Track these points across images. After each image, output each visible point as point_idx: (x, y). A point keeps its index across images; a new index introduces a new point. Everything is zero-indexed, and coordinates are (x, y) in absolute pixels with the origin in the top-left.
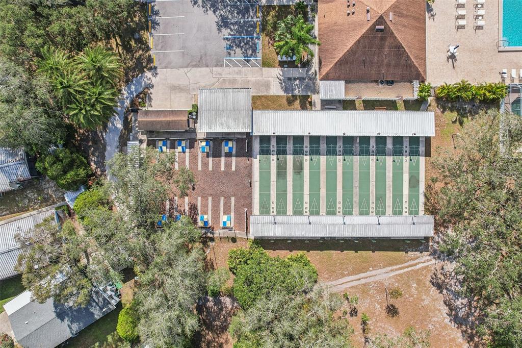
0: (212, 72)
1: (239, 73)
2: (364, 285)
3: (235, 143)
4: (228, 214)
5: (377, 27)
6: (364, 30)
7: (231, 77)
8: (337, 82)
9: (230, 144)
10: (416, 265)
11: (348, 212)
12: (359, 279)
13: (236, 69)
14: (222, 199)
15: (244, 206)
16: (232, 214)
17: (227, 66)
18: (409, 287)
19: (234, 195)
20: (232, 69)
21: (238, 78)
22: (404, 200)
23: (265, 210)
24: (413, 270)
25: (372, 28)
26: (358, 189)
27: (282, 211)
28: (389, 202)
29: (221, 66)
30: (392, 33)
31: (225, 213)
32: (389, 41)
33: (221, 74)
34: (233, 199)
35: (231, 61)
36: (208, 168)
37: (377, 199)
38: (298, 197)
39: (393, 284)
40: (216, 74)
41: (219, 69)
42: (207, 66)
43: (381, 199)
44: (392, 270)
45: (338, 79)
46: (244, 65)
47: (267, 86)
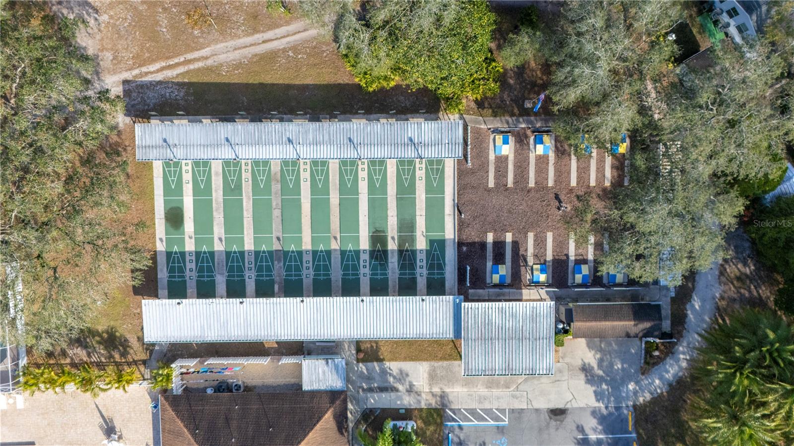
0: (529, 401)
1: (482, 399)
2: (255, 31)
3: (488, 281)
4: (501, 157)
7: (497, 392)
8: (315, 387)
9: (496, 279)
10: (162, 69)
11: (291, 165)
12: (264, 42)
13: (487, 406)
14: (510, 184)
15: (472, 172)
16: (492, 157)
17: (503, 411)
18: (172, 27)
19: (489, 190)
20: (494, 406)
21: (482, 391)
22: (190, 186)
23: (435, 167)
24: (168, 58)
26: (274, 204)
27: (406, 166)
28: (217, 183)
29: (512, 411)
31: (506, 157)
33: (514, 396)
34: (491, 184)
35: (497, 419)
36: (536, 236)
37: (238, 188)
38: (377, 189)
39: (202, 32)
40: (522, 396)
41: (517, 405)
42: (537, 410)
43: (233, 189)
44: (207, 58)
45: (314, 394)
46: (473, 412)
47: (433, 377)
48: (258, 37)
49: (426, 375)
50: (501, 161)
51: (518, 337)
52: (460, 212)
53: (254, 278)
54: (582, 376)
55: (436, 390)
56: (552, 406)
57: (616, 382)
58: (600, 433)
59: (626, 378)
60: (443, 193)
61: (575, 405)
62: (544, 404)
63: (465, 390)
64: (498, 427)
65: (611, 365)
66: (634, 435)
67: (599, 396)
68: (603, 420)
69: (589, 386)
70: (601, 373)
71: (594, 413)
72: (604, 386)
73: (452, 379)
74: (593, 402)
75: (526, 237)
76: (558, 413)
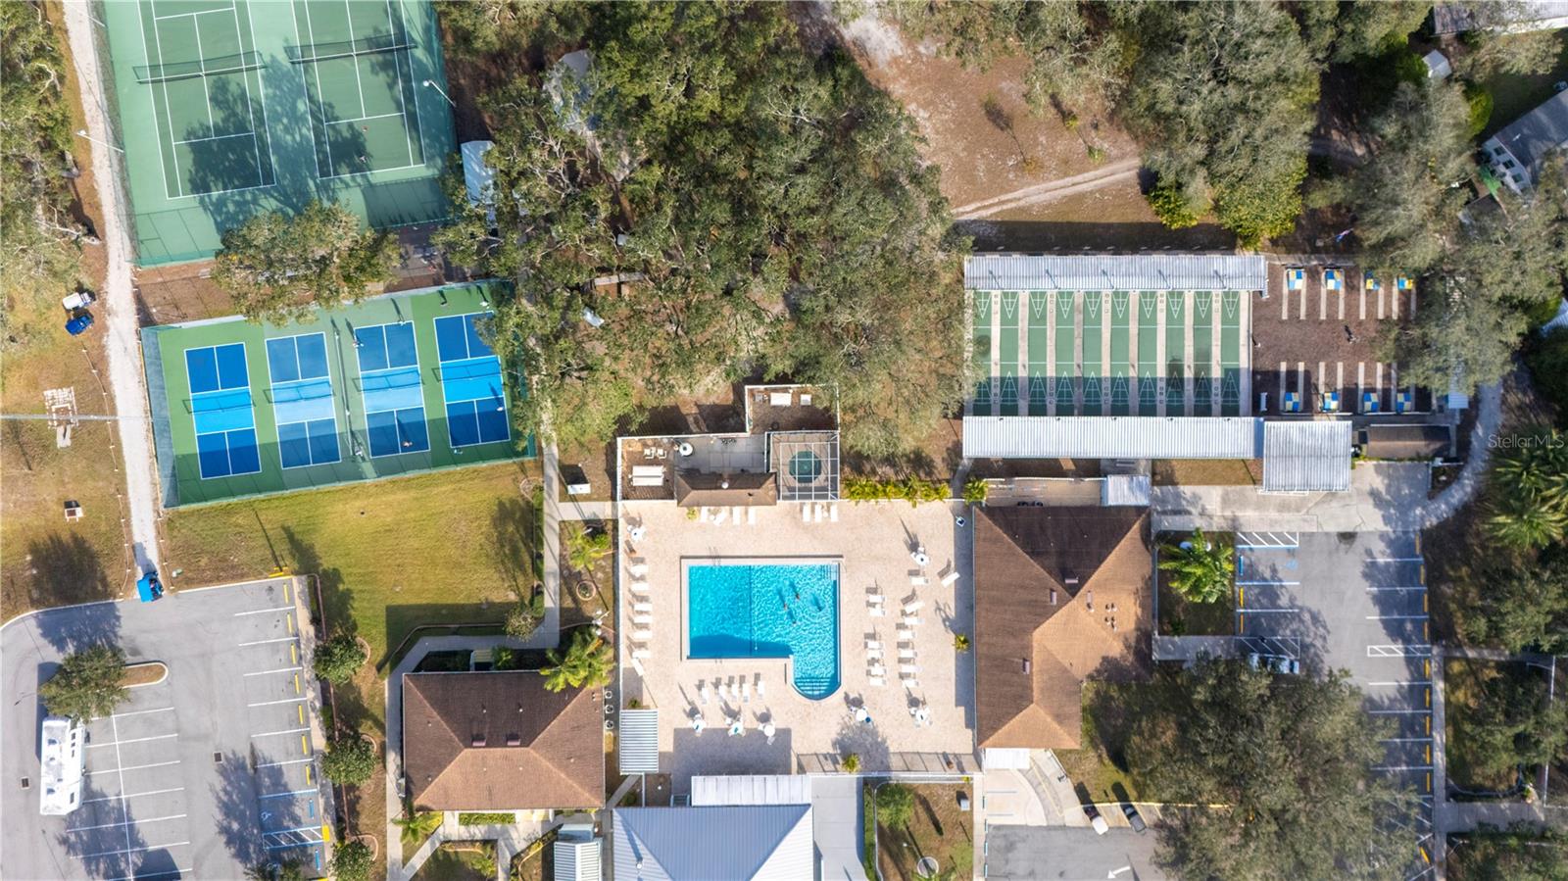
0: (1319, 525)
1: (1273, 523)
2: (1066, 175)
3: (1281, 408)
4: (1294, 291)
5: (1076, 581)
6: (1094, 577)
7: (1287, 516)
8: (1120, 502)
9: (1289, 405)
10: (978, 209)
11: (1093, 296)
12: (1073, 185)
13: (1278, 529)
14: (1303, 317)
15: (1267, 304)
16: (1285, 291)
17: (1293, 535)
18: (989, 171)
19: (1282, 322)
20: (1285, 530)
21: (1274, 515)
22: (998, 316)
23: (1230, 298)
24: (984, 199)
25: (1083, 580)
26: (1076, 333)
27: (1203, 297)
28: (1024, 313)
29: (1303, 534)
30: (1050, 573)
31: (1299, 292)
32: (1052, 561)
33: (1305, 520)
34: (1285, 317)
35: (1288, 542)
36: (1327, 367)
37: (1044, 317)
38: (1174, 321)
39: (1016, 176)
40: (1312, 520)
41: (1308, 529)
42: (1327, 534)
43: (1037, 319)
44: (1019, 199)
45: (1119, 509)
46: (1264, 536)
47: (1226, 501)
48: (1068, 180)
49: (1219, 499)
50: (1295, 295)
51: (1317, 455)
52: (1255, 343)
53: (1055, 402)
54: (1371, 501)
55: (1228, 513)
56: (1342, 529)
57: (1403, 507)
58: (1388, 556)
59: (1414, 503)
60: (1238, 324)
61: (1364, 529)
62: (1334, 528)
63: (1257, 514)
64: (1289, 550)
65: (1399, 490)
66: (1421, 559)
67: (1387, 520)
68: (1390, 543)
69: (1377, 510)
70: (1388, 497)
71: (1382, 536)
72: (1392, 511)
73: (1243, 503)
74: (1381, 527)
75: (1318, 367)
76: (1347, 537)
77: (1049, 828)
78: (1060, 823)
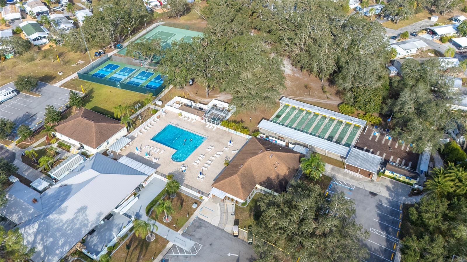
0: (364, 187)
2: (319, 99)
4: (375, 135)
5: (270, 150)
6: (276, 152)
7: (353, 180)
8: (297, 151)
11: (317, 114)
13: (348, 183)
14: (376, 141)
15: (365, 135)
16: (372, 134)
17: (353, 186)
18: (299, 93)
20: (350, 183)
21: (348, 179)
22: (286, 113)
26: (305, 123)
27: (346, 128)
28: (293, 115)
29: (357, 187)
32: (267, 147)
33: (359, 184)
34: (370, 139)
35: (350, 187)
36: (380, 153)
37: (298, 117)
38: (335, 130)
40: (362, 185)
41: (359, 186)
42: (366, 190)
46: (343, 183)
49: (331, 169)
51: (367, 161)
52: (358, 141)
54: (386, 188)
55: (333, 173)
56: (372, 191)
57: (398, 195)
58: (388, 205)
59: (402, 195)
60: (355, 136)
62: (369, 190)
63: (342, 176)
65: (397, 190)
66: (401, 212)
67: (390, 195)
68: (390, 202)
69: (387, 192)
70: (393, 190)
71: (387, 199)
72: (393, 194)
73: (339, 172)
74: (387, 196)
75: (377, 152)
76: (374, 194)
77: (217, 228)
78: (222, 228)
